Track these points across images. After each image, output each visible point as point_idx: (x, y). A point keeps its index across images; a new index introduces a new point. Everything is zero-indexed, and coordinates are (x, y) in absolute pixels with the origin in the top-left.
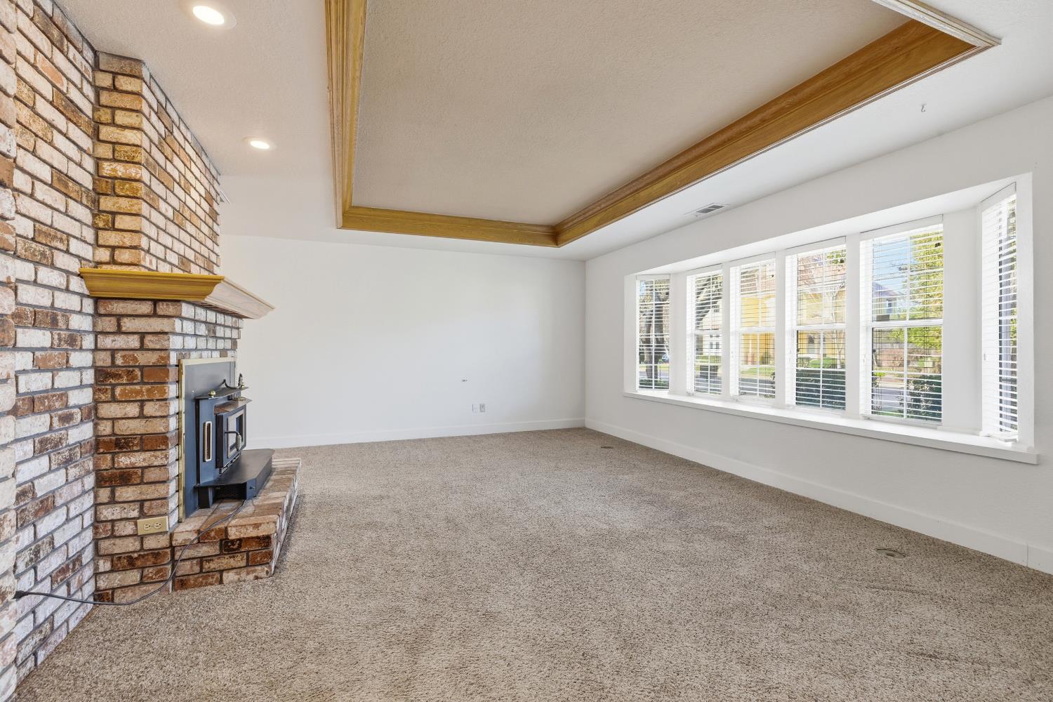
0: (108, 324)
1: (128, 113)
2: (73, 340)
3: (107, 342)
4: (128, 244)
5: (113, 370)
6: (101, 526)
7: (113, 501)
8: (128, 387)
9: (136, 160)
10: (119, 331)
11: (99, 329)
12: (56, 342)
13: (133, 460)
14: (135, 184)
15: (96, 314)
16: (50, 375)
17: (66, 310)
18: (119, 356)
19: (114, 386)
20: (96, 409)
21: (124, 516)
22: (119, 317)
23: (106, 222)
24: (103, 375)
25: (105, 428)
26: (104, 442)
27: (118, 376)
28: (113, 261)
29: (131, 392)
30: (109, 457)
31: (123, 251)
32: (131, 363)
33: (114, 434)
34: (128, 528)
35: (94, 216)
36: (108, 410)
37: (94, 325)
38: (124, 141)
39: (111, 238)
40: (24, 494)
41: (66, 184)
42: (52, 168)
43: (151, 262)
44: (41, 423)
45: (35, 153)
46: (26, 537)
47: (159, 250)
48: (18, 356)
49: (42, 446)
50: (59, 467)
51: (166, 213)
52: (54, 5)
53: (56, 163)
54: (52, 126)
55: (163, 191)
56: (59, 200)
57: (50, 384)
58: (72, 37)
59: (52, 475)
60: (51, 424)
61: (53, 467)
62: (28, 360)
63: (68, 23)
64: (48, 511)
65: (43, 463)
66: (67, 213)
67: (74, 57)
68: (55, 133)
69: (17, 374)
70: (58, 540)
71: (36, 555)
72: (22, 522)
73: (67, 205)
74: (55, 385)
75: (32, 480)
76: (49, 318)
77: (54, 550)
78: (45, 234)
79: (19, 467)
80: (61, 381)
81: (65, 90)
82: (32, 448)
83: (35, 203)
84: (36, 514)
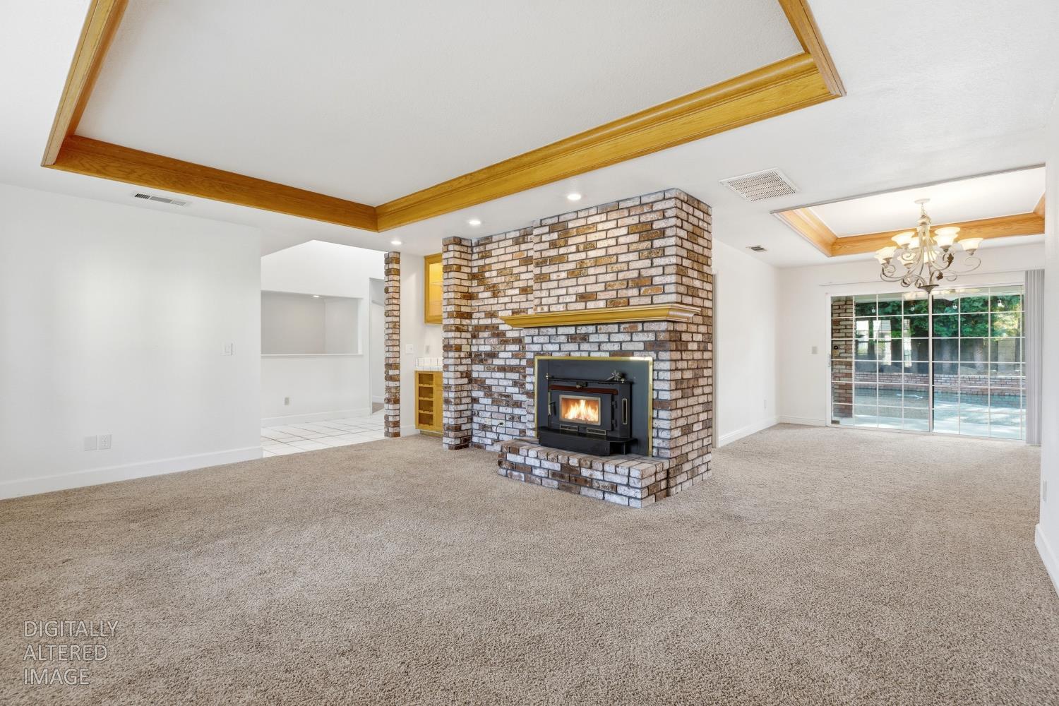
40: (507, 396)
41: (526, 290)
42: (520, 288)
43: (542, 309)
44: (515, 376)
45: (512, 288)
46: (509, 410)
47: (552, 300)
48: (506, 353)
49: (515, 384)
50: (523, 393)
51: (559, 278)
52: (520, 230)
53: (521, 286)
54: (519, 274)
55: (554, 268)
56: (523, 298)
57: (518, 363)
58: (529, 233)
59: (520, 395)
60: (519, 377)
61: (520, 392)
62: (510, 355)
63: (527, 229)
64: (518, 406)
65: (517, 390)
66: (527, 300)
67: (531, 239)
68: (521, 275)
69: (506, 359)
70: (522, 419)
71: (513, 418)
72: (507, 405)
73: (527, 297)
74: (521, 364)
75: (512, 394)
76: (518, 341)
77: (521, 422)
78: (516, 312)
79: (507, 387)
80: (524, 363)
81: (525, 256)
82: (512, 383)
83: (512, 304)
84: (513, 405)
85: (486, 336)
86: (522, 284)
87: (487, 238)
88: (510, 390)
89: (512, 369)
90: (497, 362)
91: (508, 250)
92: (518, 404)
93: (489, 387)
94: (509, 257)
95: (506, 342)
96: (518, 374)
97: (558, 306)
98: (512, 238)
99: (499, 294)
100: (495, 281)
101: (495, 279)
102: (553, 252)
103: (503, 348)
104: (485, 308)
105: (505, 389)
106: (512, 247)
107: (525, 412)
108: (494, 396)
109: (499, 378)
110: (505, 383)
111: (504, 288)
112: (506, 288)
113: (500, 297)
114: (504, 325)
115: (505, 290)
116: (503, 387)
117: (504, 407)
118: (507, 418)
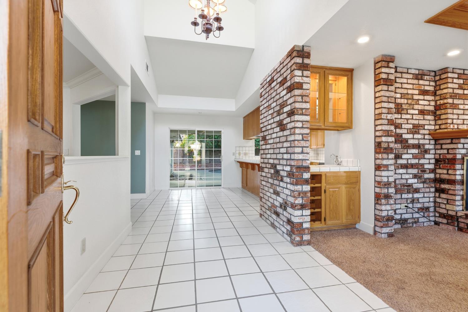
0: (438, 147)
1: (444, 85)
2: (426, 151)
3: (438, 152)
4: (444, 123)
5: (440, 160)
6: (436, 203)
7: (439, 197)
8: (444, 165)
9: (446, 97)
10: (442, 149)
11: (436, 148)
12: (420, 152)
13: (445, 186)
14: (446, 105)
15: (435, 144)
16: (418, 160)
17: (424, 144)
18: (441, 155)
19: (440, 164)
20: (435, 170)
21: (443, 202)
22: (442, 144)
23: (438, 118)
24: (437, 161)
25: (438, 176)
26: (437, 180)
27: (441, 161)
28: (440, 129)
29: (445, 166)
30: (439, 184)
31: (443, 125)
32: (445, 158)
33: (440, 178)
34: (444, 206)
35: (435, 117)
36: (439, 171)
37: (435, 147)
38: (443, 93)
39: (439, 122)
40: (409, 186)
41: (424, 112)
42: (418, 110)
43: (454, 126)
44: (415, 171)
45: (413, 109)
46: (410, 196)
47: (460, 122)
48: (408, 155)
49: (415, 176)
50: (421, 183)
51: (464, 108)
52: (419, 70)
53: (420, 109)
54: (418, 100)
55: (461, 101)
56: (421, 117)
57: (418, 162)
58: (426, 74)
59: (418, 184)
60: (418, 172)
61: (419, 182)
62: (411, 156)
63: (424, 71)
64: (417, 192)
65: (416, 180)
66: (424, 119)
67: (427, 78)
68: (420, 101)
69: (408, 159)
70: (421, 200)
71: (413, 201)
72: (408, 192)
73: (424, 117)
74: (420, 163)
75: (412, 183)
76: (418, 146)
77: (419, 202)
78: (416, 127)
79: (408, 180)
80: (422, 161)
81: (423, 89)
82: (412, 176)
83: (413, 120)
84: (413, 192)
86: (420, 107)
88: (410, 181)
89: (412, 166)
91: (410, 81)
92: (417, 191)
94: (411, 86)
95: (408, 147)
96: (417, 170)
97: (464, 126)
98: (413, 74)
99: (403, 112)
100: (399, 101)
101: (399, 99)
102: (461, 92)
103: (405, 151)
105: (407, 181)
106: (413, 80)
107: (422, 195)
108: (397, 187)
109: (402, 173)
110: (407, 176)
111: (406, 108)
112: (408, 108)
113: (403, 114)
114: (406, 135)
115: (407, 109)
116: (405, 180)
117: (406, 194)
118: (409, 202)
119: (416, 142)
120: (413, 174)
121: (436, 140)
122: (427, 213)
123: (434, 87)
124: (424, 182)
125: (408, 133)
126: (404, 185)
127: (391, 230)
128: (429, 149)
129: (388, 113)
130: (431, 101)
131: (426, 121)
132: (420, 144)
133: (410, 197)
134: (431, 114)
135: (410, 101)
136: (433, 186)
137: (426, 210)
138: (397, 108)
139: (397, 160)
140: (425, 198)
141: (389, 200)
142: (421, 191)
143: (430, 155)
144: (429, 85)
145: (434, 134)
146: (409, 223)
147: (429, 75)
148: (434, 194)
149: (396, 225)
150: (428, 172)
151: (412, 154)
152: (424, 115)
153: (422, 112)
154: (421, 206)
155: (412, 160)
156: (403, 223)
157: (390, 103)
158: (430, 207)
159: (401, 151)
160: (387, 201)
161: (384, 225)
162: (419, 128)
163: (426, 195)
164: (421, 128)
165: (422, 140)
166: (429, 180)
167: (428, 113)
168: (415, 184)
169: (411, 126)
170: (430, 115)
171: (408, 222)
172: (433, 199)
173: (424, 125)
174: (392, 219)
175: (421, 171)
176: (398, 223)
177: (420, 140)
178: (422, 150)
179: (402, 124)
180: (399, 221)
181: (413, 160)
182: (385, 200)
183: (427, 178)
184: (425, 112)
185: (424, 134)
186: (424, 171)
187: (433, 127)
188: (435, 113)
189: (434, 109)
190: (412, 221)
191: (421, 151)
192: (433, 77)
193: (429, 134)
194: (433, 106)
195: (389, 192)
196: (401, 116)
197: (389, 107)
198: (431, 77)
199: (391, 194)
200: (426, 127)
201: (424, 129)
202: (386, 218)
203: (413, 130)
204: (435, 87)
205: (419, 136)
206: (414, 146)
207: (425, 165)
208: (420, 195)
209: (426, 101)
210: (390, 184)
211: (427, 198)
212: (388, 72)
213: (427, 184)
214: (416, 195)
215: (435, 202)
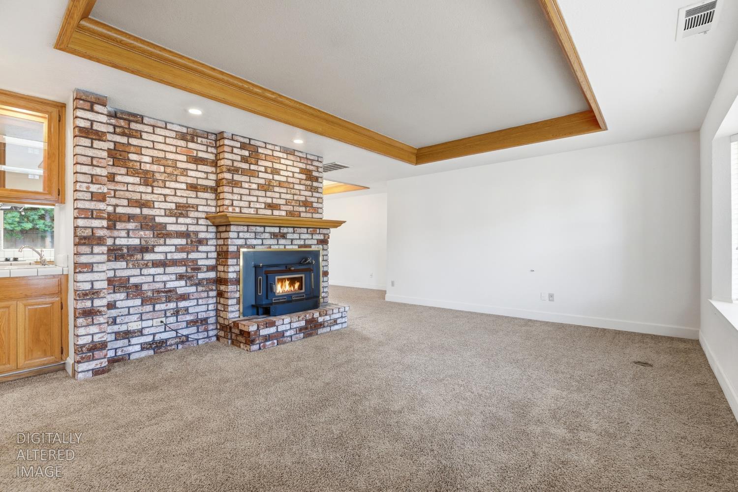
0: (218, 235)
1: (222, 153)
2: (201, 242)
3: (218, 242)
4: (222, 204)
5: (219, 253)
7: (220, 303)
8: (222, 260)
9: (223, 171)
10: (220, 238)
12: (189, 243)
13: (223, 288)
14: (223, 180)
15: (216, 232)
16: (186, 254)
17: (197, 232)
18: (220, 247)
19: (219, 259)
20: (217, 267)
21: (221, 309)
22: (220, 232)
23: (218, 197)
25: (219, 275)
26: (218, 280)
27: (220, 255)
28: (219, 211)
30: (219, 286)
31: (222, 207)
32: (222, 250)
34: (222, 314)
35: (215, 195)
36: (219, 268)
38: (221, 164)
39: (219, 203)
40: (170, 291)
41: (196, 188)
42: (187, 183)
43: (234, 209)
44: (181, 270)
45: (176, 181)
46: (172, 305)
47: (242, 204)
48: (167, 247)
49: (180, 277)
50: (192, 285)
51: (250, 188)
52: (188, 128)
53: (189, 182)
54: (186, 169)
55: (246, 178)
56: (193, 194)
57: (185, 257)
58: (200, 135)
59: (187, 288)
60: (187, 270)
61: (188, 285)
62: (173, 249)
63: (197, 131)
64: (184, 299)
65: (183, 283)
66: (197, 197)
67: (202, 141)
68: (189, 171)
69: (166, 253)
70: (191, 310)
71: (176, 313)
72: (169, 300)
73: (197, 194)
74: (189, 257)
75: (176, 288)
76: (185, 235)
77: (188, 313)
78: (182, 207)
79: (167, 283)
80: (193, 256)
81: (195, 155)
82: (175, 277)
83: (176, 197)
84: (177, 299)
85: (131, 228)
86: (189, 180)
87: (135, 115)
88: (170, 285)
89: (175, 263)
90: (148, 257)
91: (170, 141)
92: (184, 297)
93: (137, 287)
95: (169, 235)
96: (184, 268)
97: (250, 210)
98: (176, 131)
99: (155, 184)
100: (148, 167)
101: (148, 165)
102: (245, 166)
103: (162, 241)
104: (128, 195)
105: (165, 285)
106: (175, 140)
107: (194, 302)
108: (145, 295)
109: (155, 273)
110: (165, 278)
111: (163, 179)
112: (166, 179)
113: (156, 187)
114: (163, 218)
115: (164, 181)
116: (161, 283)
117: (164, 303)
118: (168, 314)
119: (183, 228)
120: (176, 274)
121: (217, 226)
122: (204, 326)
123: (214, 155)
124: (197, 285)
125: (166, 215)
126: (158, 291)
127: (101, 363)
128: (207, 239)
129: (92, 182)
130: (210, 173)
131: (201, 200)
132: (190, 231)
133: (171, 307)
134: (209, 191)
135: (169, 170)
136: (214, 288)
137: (201, 323)
138: (143, 177)
139: (144, 254)
140: (199, 306)
141: (94, 317)
142: (191, 297)
143: (208, 247)
144: (207, 152)
145: (214, 218)
146: (171, 345)
147: (207, 138)
148: (215, 299)
149: (143, 352)
150: (205, 270)
151: (176, 246)
152: (197, 191)
153: (193, 187)
154: (192, 318)
155: (175, 254)
156: (157, 346)
157: (95, 168)
158: (209, 317)
159: (152, 242)
160: (90, 320)
161: (82, 358)
162: (188, 209)
163: (200, 302)
164: (191, 209)
165: (194, 226)
166: (207, 280)
167: (205, 189)
168: (180, 288)
169: (173, 206)
170: (207, 192)
171: (168, 343)
172: (215, 306)
173: (197, 205)
174: (102, 346)
175: (192, 269)
176: (148, 349)
177: (189, 226)
178: (194, 240)
179: (154, 202)
180: (150, 344)
181: (177, 253)
182: (86, 319)
183: (203, 279)
184: (199, 187)
185: (198, 219)
186: (197, 269)
187: (213, 209)
188: (217, 190)
189: (214, 185)
190: (176, 341)
191: (191, 241)
192: (214, 142)
193: (206, 218)
194: (214, 180)
195: (95, 305)
196: (153, 190)
197: (94, 172)
198: (211, 141)
199: (98, 308)
200: (200, 208)
201: (197, 211)
202: (89, 346)
203: (176, 211)
204: (216, 155)
205: (188, 221)
206: (180, 235)
207: (199, 261)
208: (190, 302)
209: (200, 173)
210: (97, 292)
211: (204, 306)
212: (92, 119)
213: (202, 287)
214: (182, 304)
215: (217, 310)
